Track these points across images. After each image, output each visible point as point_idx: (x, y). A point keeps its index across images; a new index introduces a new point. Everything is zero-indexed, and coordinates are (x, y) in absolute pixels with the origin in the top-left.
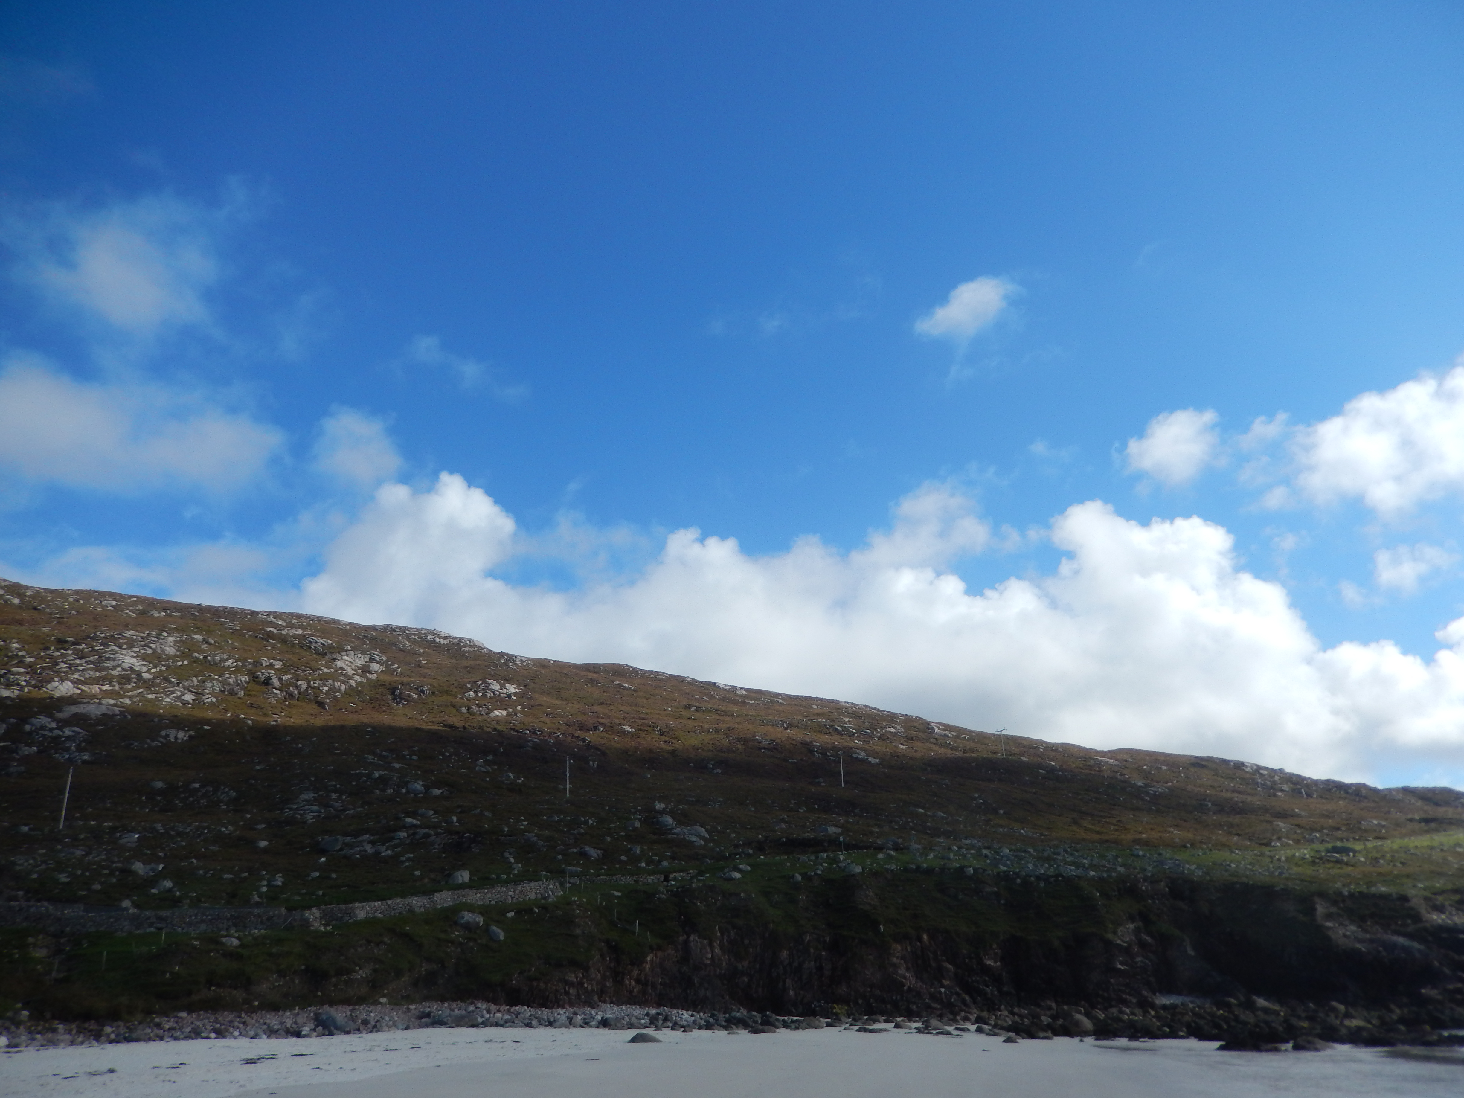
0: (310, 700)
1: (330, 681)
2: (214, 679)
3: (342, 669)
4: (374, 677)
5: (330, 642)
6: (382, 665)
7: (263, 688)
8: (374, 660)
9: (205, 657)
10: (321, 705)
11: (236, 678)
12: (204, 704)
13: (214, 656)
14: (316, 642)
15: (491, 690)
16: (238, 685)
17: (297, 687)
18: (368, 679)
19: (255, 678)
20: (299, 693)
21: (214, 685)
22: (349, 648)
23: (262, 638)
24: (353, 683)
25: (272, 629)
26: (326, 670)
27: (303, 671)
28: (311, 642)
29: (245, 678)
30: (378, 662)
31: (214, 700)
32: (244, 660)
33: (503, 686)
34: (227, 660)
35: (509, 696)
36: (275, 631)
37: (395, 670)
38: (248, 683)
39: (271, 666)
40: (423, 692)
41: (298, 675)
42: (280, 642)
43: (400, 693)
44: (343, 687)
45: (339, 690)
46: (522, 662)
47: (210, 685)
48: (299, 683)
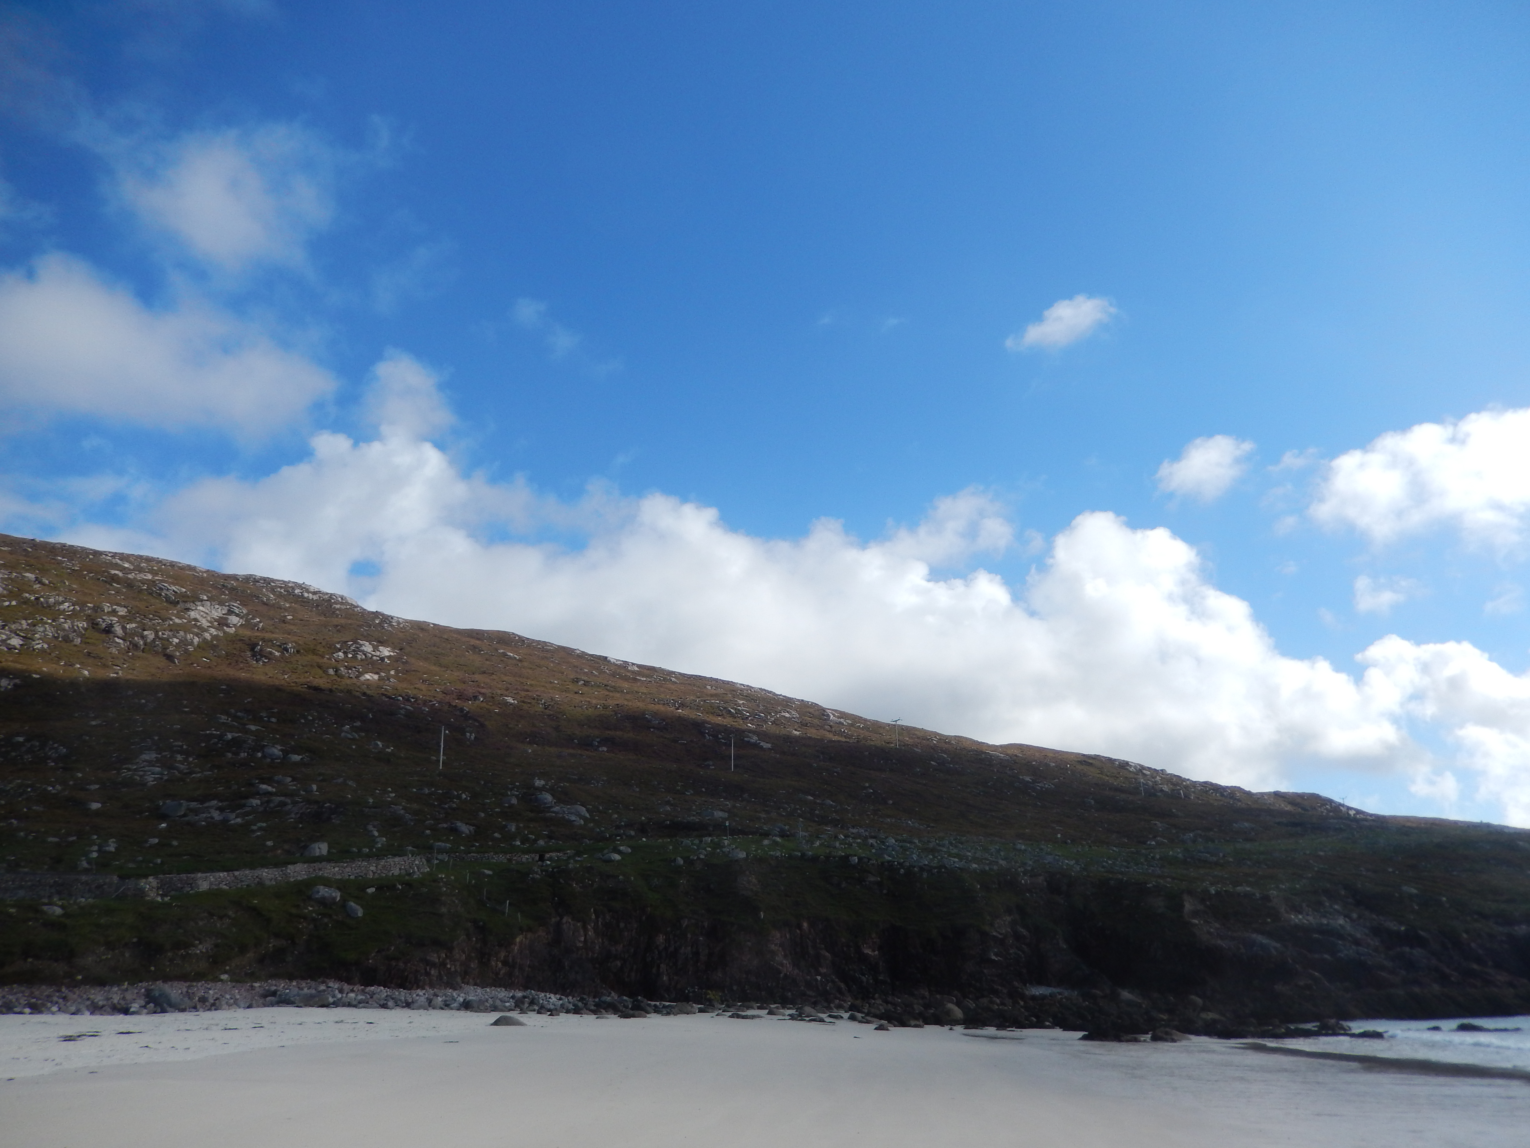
0: (157, 653)
1: (182, 633)
2: (47, 623)
3: (196, 620)
4: (232, 630)
5: (184, 590)
6: (241, 618)
7: (104, 635)
8: (233, 612)
9: (37, 599)
10: (170, 658)
11: (72, 623)
12: (34, 650)
13: (48, 597)
14: (168, 589)
15: (363, 651)
16: (75, 631)
17: (143, 637)
18: (225, 632)
19: (94, 625)
20: (145, 644)
21: (46, 630)
22: (205, 598)
23: (106, 582)
24: (207, 636)
25: (117, 572)
26: (177, 621)
27: (151, 620)
28: (161, 589)
29: (82, 624)
30: (237, 615)
31: (46, 646)
32: (83, 605)
33: (375, 648)
34: (63, 602)
35: (382, 659)
36: (121, 574)
37: (256, 625)
38: (86, 629)
39: (114, 612)
40: (286, 650)
41: (144, 624)
42: (125, 587)
43: (261, 650)
44: (196, 640)
45: (192, 643)
46: (399, 623)
47: (41, 629)
48: (146, 633)
